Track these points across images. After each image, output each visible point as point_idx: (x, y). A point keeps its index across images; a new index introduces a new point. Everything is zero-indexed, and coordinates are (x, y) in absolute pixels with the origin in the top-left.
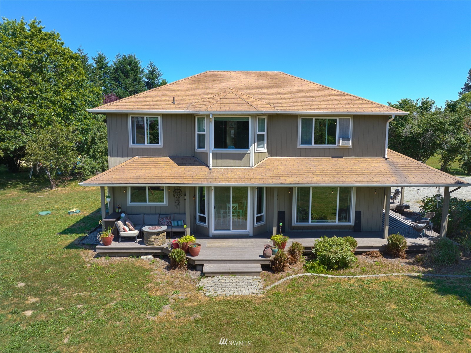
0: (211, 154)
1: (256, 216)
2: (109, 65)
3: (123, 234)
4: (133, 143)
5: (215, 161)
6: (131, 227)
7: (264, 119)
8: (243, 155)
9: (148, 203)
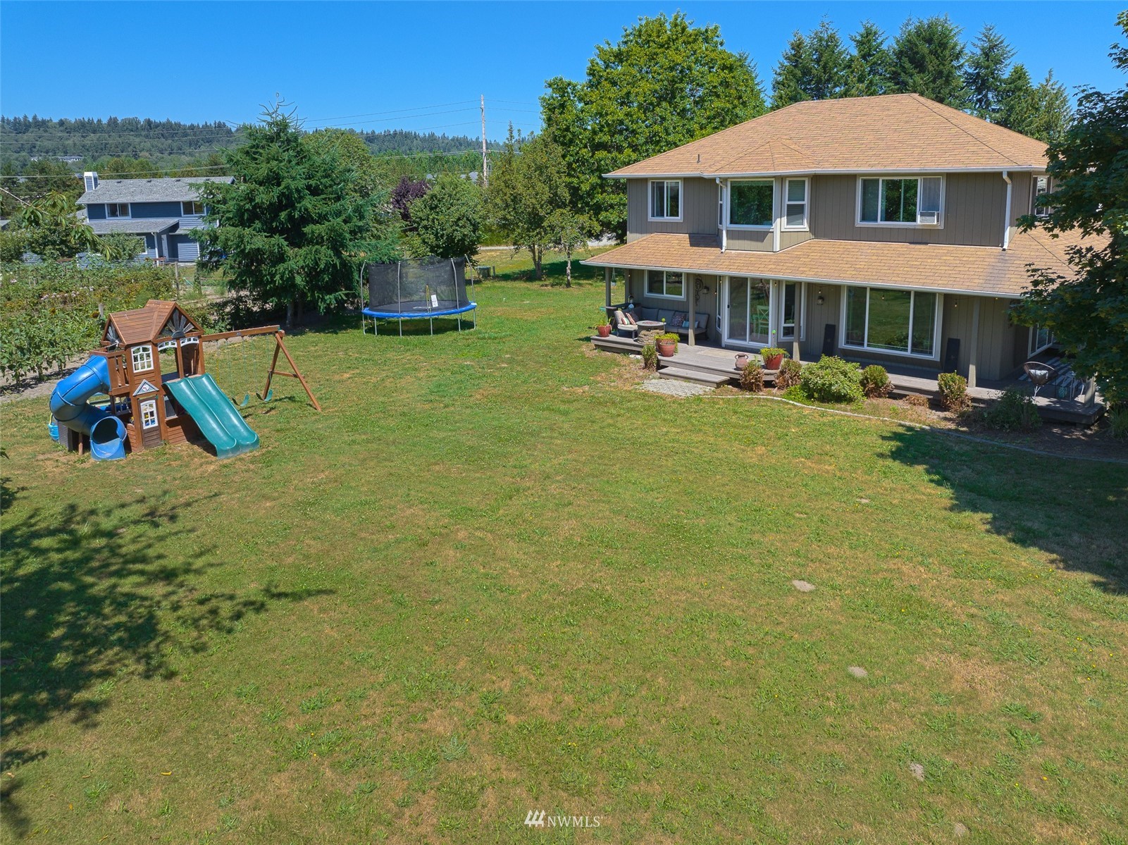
0: (724, 233)
1: (783, 325)
2: (884, 47)
3: (620, 326)
4: (653, 216)
5: (731, 241)
6: (632, 320)
7: (804, 181)
8: (765, 234)
9: (665, 295)
